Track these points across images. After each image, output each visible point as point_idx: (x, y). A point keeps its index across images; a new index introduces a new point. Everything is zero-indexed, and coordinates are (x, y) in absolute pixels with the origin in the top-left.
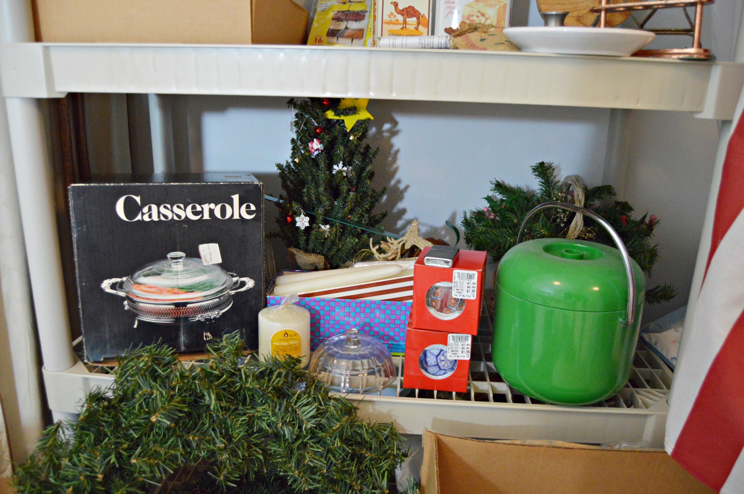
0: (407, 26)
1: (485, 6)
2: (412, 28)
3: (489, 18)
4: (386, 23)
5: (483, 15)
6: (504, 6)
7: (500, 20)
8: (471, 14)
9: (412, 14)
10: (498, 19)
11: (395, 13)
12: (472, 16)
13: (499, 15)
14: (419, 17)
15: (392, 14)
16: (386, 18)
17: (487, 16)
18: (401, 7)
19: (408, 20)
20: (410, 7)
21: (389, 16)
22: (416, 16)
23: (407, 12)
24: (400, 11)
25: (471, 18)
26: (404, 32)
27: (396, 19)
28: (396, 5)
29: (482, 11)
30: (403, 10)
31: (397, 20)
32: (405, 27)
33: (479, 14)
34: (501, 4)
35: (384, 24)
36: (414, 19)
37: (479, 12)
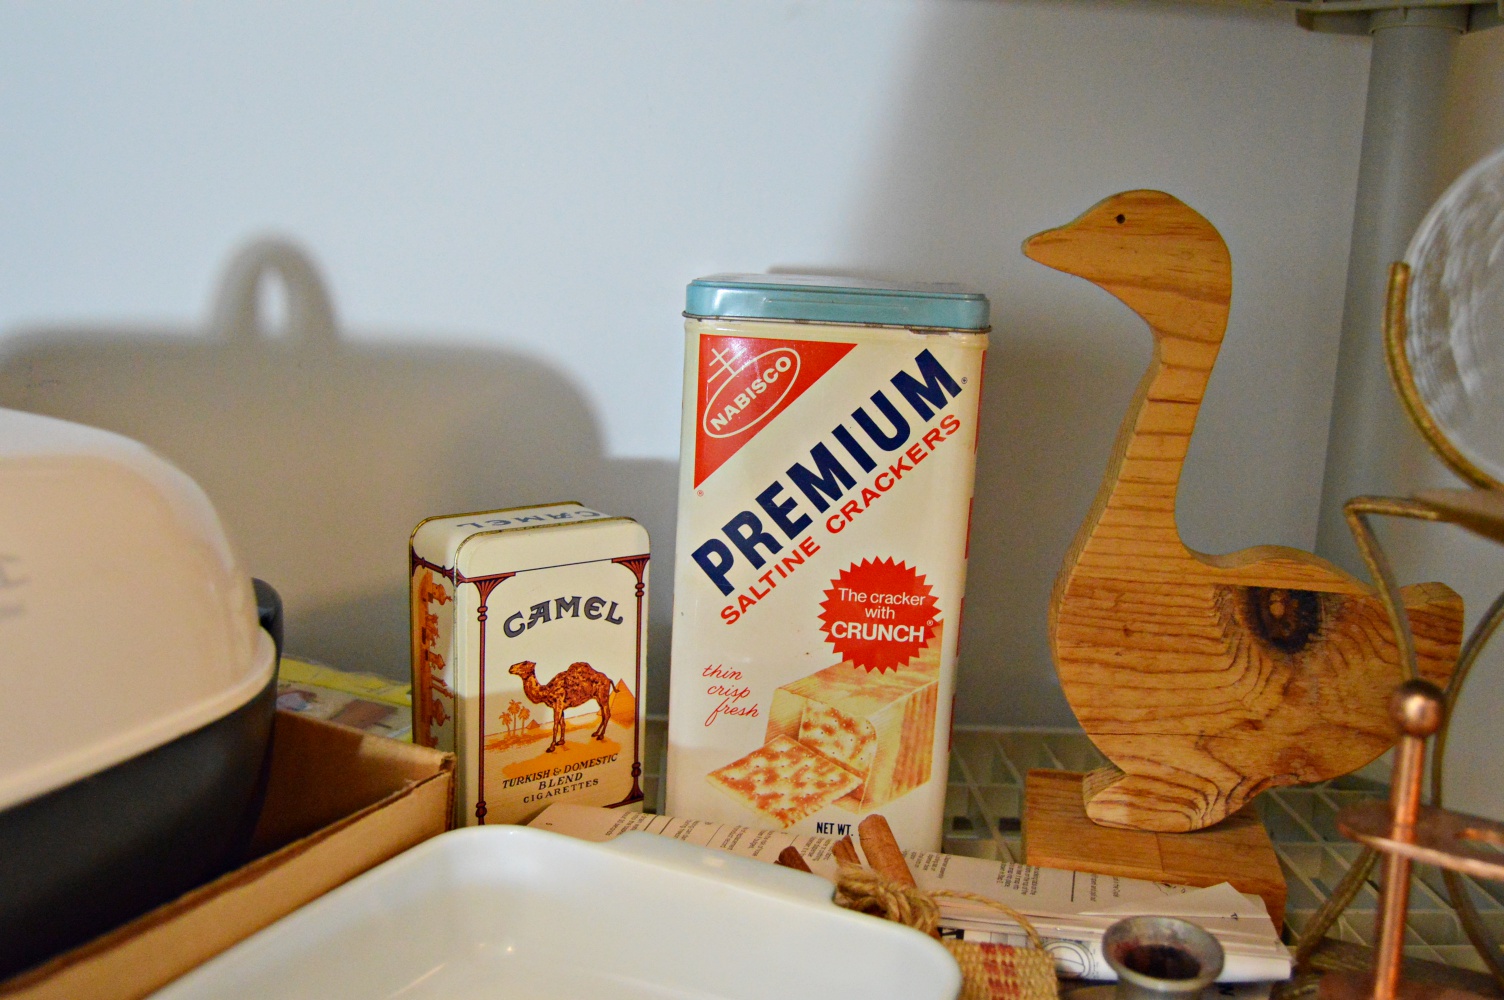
0: (568, 737)
1: (857, 693)
2: (584, 738)
3: (874, 736)
4: (497, 745)
5: (849, 725)
6: (929, 697)
7: (912, 742)
8: (804, 719)
9: (583, 690)
10: (904, 740)
11: (527, 703)
12: (807, 726)
13: (908, 722)
14: (606, 695)
15: (515, 707)
16: (495, 728)
17: (864, 730)
18: (543, 677)
19: (569, 713)
20: (574, 667)
21: (506, 719)
22: (595, 695)
23: (565, 686)
24: (542, 689)
25: (802, 734)
26: (560, 758)
27: (527, 722)
28: (526, 670)
29: (847, 713)
30: (551, 685)
31: (534, 725)
32: (562, 742)
33: (833, 723)
34: (919, 689)
35: (487, 753)
36: (592, 705)
37: (834, 713)
